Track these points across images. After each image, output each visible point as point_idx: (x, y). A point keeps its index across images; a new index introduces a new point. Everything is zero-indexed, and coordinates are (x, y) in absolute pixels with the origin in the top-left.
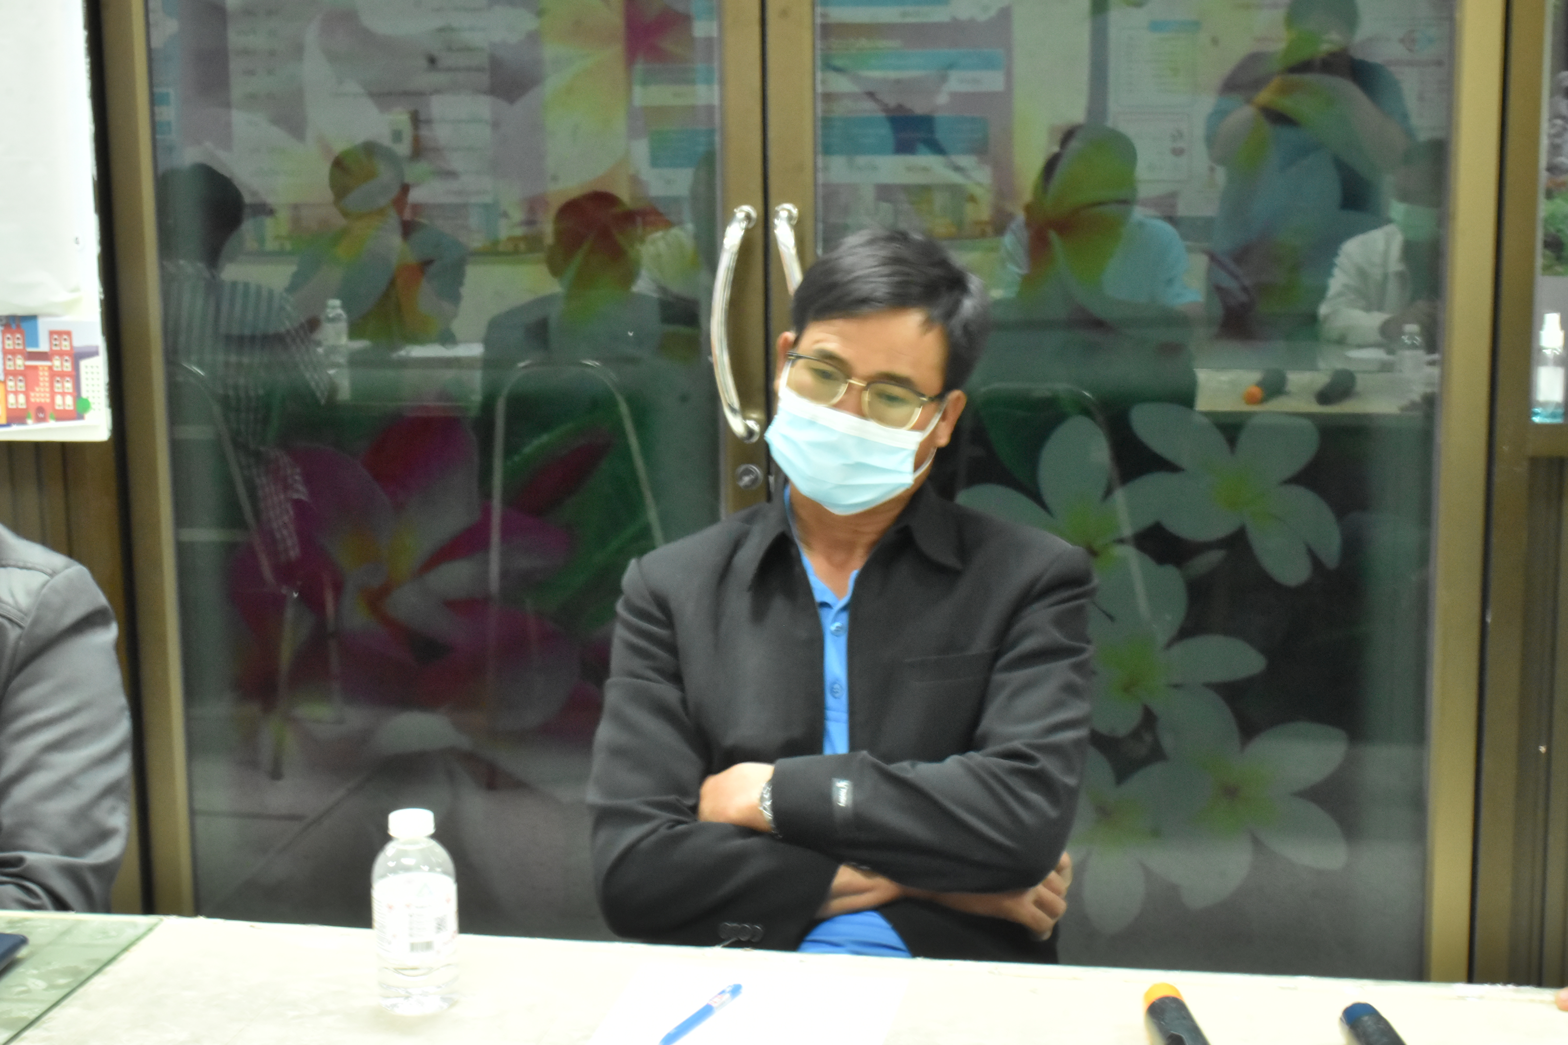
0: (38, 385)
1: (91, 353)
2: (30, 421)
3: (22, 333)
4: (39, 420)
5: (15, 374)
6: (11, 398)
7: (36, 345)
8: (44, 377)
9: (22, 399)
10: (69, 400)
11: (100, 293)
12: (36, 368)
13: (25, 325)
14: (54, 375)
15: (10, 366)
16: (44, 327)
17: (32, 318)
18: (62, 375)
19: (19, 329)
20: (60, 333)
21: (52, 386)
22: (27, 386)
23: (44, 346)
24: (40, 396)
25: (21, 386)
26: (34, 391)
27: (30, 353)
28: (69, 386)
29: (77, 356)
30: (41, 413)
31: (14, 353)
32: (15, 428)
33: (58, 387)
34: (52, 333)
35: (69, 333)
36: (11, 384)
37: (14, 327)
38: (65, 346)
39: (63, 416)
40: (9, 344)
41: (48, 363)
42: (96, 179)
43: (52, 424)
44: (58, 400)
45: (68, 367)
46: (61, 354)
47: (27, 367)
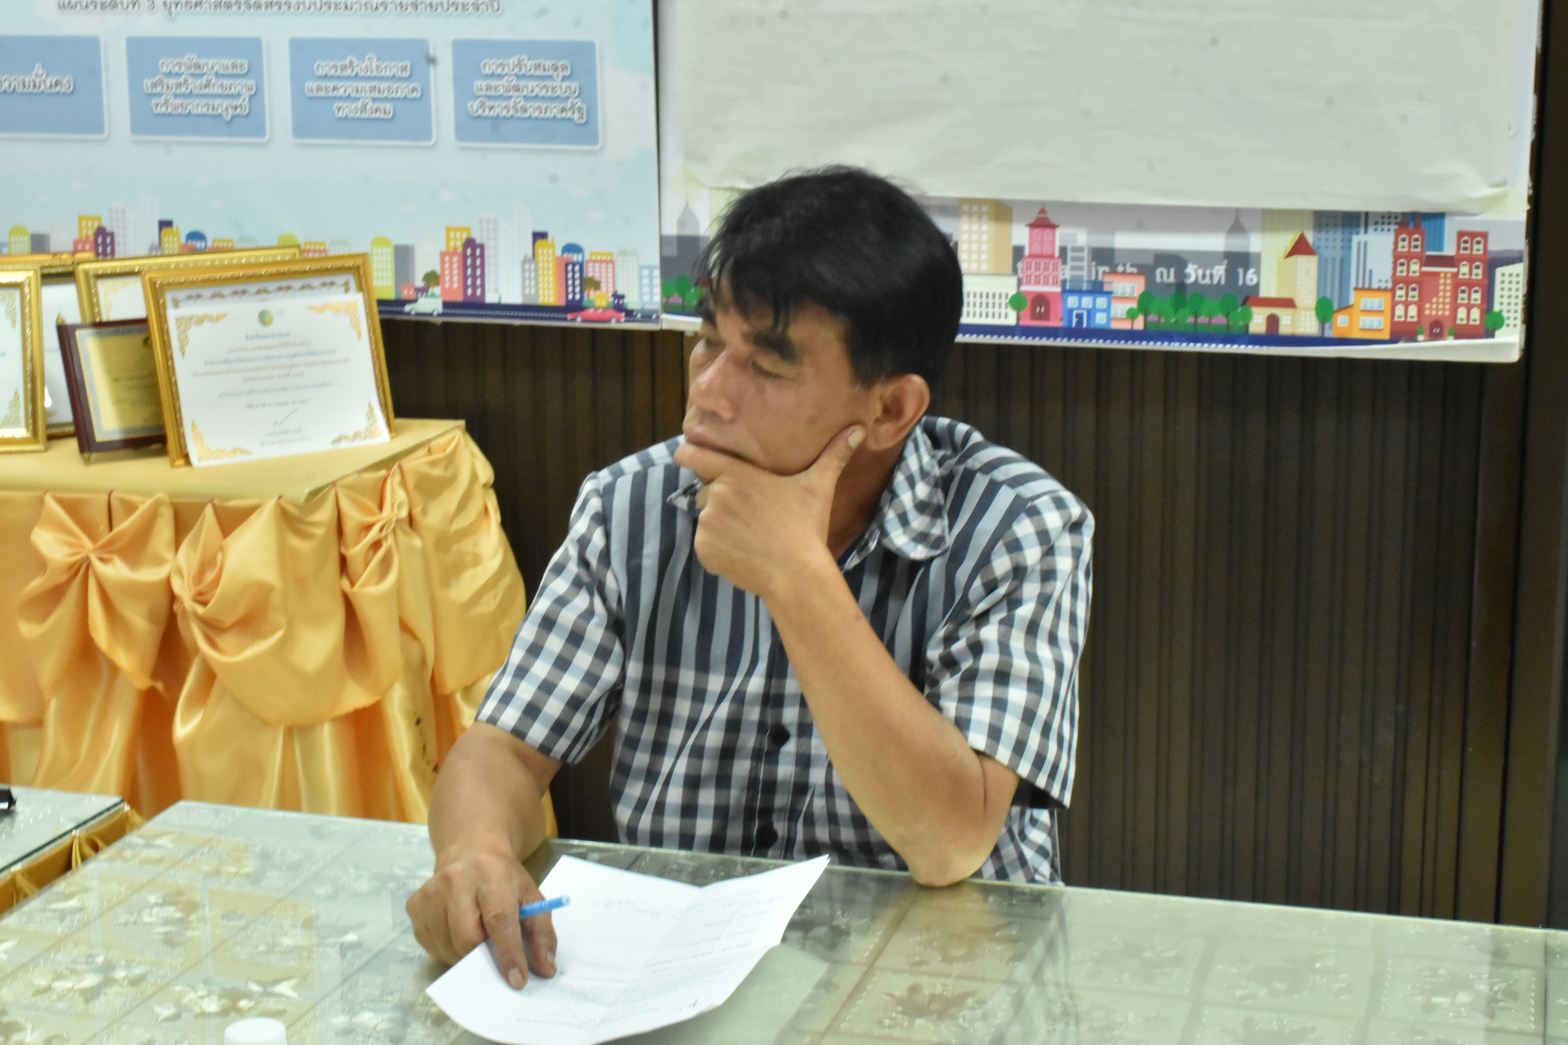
0: (1437, 295)
1: (1509, 260)
2: (1421, 337)
3: (1422, 234)
4: (1434, 337)
5: (1407, 281)
6: (1400, 310)
7: (1441, 249)
8: (1445, 286)
9: (1413, 311)
10: (1476, 314)
11: (1529, 188)
12: (1437, 274)
13: (1426, 225)
14: (1458, 284)
15: (1402, 271)
16: (1451, 228)
17: (1439, 216)
18: (1470, 284)
19: (1417, 228)
20: (1473, 235)
21: (1455, 297)
22: (1420, 295)
23: (1449, 249)
24: (1438, 307)
25: (1414, 295)
26: (1430, 302)
27: (1428, 257)
28: (1477, 297)
29: (1493, 263)
30: (1436, 330)
31: (1409, 257)
32: (1401, 345)
33: (1462, 297)
34: (1461, 234)
35: (1485, 235)
36: (1400, 293)
37: (1411, 226)
38: (1478, 249)
39: (1464, 332)
40: (1403, 247)
41: (1454, 270)
42: (1540, 52)
43: (1450, 341)
44: (1462, 313)
45: (1478, 274)
46: (1471, 259)
47: (1423, 274)
